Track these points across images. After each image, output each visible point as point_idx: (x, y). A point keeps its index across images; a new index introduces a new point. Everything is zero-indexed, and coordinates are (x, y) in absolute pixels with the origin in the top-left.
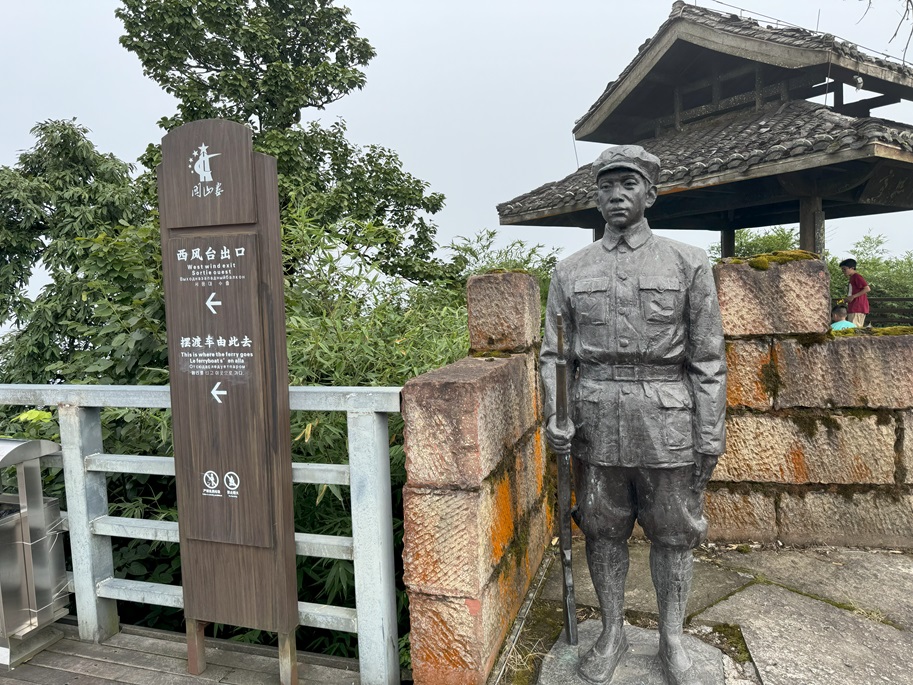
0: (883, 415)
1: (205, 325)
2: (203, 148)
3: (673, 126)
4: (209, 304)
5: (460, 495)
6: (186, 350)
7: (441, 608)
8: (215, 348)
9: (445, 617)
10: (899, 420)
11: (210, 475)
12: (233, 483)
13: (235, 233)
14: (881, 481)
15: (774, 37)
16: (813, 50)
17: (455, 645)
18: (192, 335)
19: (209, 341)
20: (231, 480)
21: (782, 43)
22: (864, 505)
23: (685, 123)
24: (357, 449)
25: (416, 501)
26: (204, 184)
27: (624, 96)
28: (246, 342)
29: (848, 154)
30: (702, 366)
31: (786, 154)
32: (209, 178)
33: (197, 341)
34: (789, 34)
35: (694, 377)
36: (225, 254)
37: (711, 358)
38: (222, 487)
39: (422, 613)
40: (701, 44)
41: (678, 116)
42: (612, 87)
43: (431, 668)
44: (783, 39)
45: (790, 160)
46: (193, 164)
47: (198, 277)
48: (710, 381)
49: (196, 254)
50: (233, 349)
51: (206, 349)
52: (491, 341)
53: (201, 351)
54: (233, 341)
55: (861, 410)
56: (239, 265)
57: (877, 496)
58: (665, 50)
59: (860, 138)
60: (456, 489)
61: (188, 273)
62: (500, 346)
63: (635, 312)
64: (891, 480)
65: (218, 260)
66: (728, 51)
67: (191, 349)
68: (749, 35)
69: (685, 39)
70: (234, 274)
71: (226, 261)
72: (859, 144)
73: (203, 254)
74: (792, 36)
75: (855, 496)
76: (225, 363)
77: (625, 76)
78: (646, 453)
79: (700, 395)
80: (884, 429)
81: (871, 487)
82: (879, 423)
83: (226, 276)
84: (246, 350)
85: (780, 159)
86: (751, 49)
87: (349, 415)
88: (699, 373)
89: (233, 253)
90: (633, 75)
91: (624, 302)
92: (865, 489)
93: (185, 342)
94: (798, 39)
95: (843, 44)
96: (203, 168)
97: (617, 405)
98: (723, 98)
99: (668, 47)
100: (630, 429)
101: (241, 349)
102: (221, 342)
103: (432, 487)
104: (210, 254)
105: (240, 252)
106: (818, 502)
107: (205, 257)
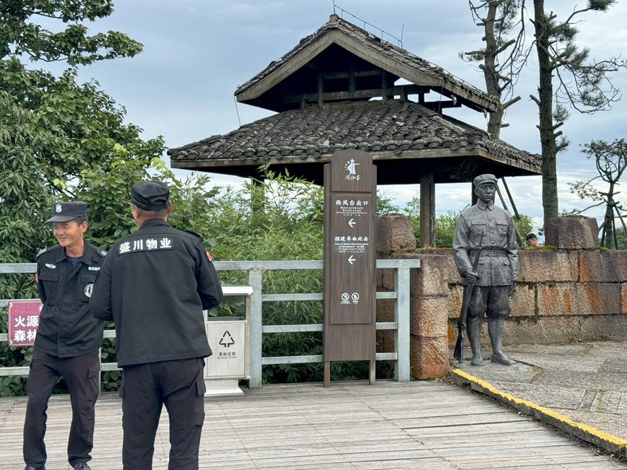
0: (531, 285)
1: (347, 232)
2: (352, 161)
3: (316, 102)
4: (350, 223)
5: (442, 298)
6: (337, 242)
7: (434, 342)
8: (351, 241)
9: (436, 345)
10: (536, 287)
11: (345, 295)
12: (356, 298)
13: (364, 195)
14: (530, 315)
15: (406, 61)
16: (432, 76)
17: (439, 356)
18: (340, 236)
19: (349, 238)
20: (355, 296)
21: (412, 66)
22: (525, 325)
23: (325, 102)
24: (402, 283)
25: (425, 301)
26: (352, 175)
27: (286, 76)
28: (366, 239)
29: (463, 152)
30: (512, 251)
31: (427, 146)
32: (354, 173)
33: (343, 238)
34: (416, 61)
35: (509, 255)
36: (359, 203)
37: (515, 249)
38: (350, 300)
39: (426, 345)
40: (352, 51)
41: (320, 94)
42: (274, 66)
43: (429, 367)
44: (413, 64)
45: (428, 150)
46: (347, 166)
47: (345, 211)
48: (515, 256)
49: (345, 202)
50: (360, 242)
51: (347, 242)
52: (402, 247)
53: (344, 242)
54: (360, 239)
55: (522, 283)
56: (365, 208)
57: (529, 321)
58: (323, 49)
59: (470, 143)
60: (441, 296)
61: (341, 210)
62: (405, 249)
63: (496, 232)
64: (533, 314)
65: (355, 205)
66: (373, 62)
67: (340, 242)
68: (390, 55)
69: (339, 44)
70: (362, 211)
71: (359, 206)
72: (470, 147)
73: (348, 202)
74: (418, 63)
75: (521, 321)
76: (356, 247)
77: (288, 58)
78: (500, 280)
79: (512, 261)
80: (531, 291)
81: (527, 317)
82: (529, 288)
83: (359, 212)
84: (366, 242)
85: (423, 149)
86: (389, 65)
87: (399, 269)
88: (512, 253)
89: (362, 203)
90: (295, 61)
91: (491, 228)
92: (525, 318)
93: (337, 239)
94: (421, 66)
95: (448, 75)
96: (351, 168)
97: (491, 264)
98: (358, 88)
99: (326, 47)
100: (495, 272)
101: (363, 242)
102: (354, 239)
103: (432, 296)
104: (352, 203)
105: (366, 203)
106: (508, 325)
107: (349, 204)
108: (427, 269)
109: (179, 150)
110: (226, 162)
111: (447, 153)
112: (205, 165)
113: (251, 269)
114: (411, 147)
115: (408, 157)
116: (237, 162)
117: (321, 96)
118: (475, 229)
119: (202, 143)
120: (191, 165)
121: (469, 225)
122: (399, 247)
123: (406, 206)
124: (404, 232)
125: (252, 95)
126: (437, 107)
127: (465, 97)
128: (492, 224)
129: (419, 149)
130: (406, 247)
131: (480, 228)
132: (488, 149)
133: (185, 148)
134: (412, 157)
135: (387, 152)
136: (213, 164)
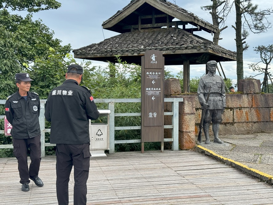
0: (231, 109)
1: (152, 86)
2: (154, 55)
3: (138, 29)
4: (153, 82)
5: (193, 115)
6: (147, 90)
7: (189, 134)
8: (153, 90)
9: (190, 135)
10: (233, 110)
11: (151, 114)
12: (155, 115)
13: (159, 70)
14: (231, 122)
15: (177, 10)
16: (189, 17)
17: (191, 140)
18: (148, 88)
19: (152, 89)
20: (155, 114)
21: (180, 13)
22: (228, 126)
23: (142, 29)
24: (175, 108)
25: (185, 116)
26: (153, 61)
27: (124, 17)
28: (160, 89)
29: (202, 51)
30: (223, 94)
31: (186, 48)
32: (155, 60)
33: (150, 89)
34: (182, 10)
36: (157, 73)
37: (224, 93)
38: (153, 116)
39: (186, 135)
40: (154, 6)
41: (140, 25)
42: (119, 13)
43: (187, 144)
44: (180, 12)
45: (187, 50)
46: (151, 57)
47: (150, 77)
48: (224, 97)
49: (151, 73)
50: (157, 90)
52: (175, 93)
53: (150, 91)
54: (157, 89)
55: (227, 108)
56: (159, 76)
57: (230, 125)
58: (141, 5)
59: (205, 47)
60: (192, 114)
61: (149, 77)
62: (177, 93)
63: (216, 86)
64: (232, 121)
65: (155, 74)
66: (163, 11)
67: (148, 90)
68: (170, 8)
69: (148, 3)
70: (158, 77)
72: (205, 49)
73: (152, 73)
74: (183, 11)
75: (227, 125)
76: (155, 93)
77: (125, 9)
78: (218, 107)
79: (223, 99)
80: (231, 111)
81: (229, 123)
82: (230, 110)
83: (156, 77)
84: (160, 90)
85: (185, 49)
86: (170, 12)
87: (174, 102)
88: (223, 95)
89: (158, 74)
90: (128, 10)
91: (214, 84)
92: (228, 123)
93: (147, 89)
94: (184, 12)
95: (196, 17)
96: (153, 58)
97: (214, 100)
98: (156, 23)
99: (142, 4)
100: (216, 104)
101: (158, 90)
102: (155, 89)
103: (188, 114)
104: (154, 73)
105: (160, 73)
106: (221, 126)
107: (152, 74)
108: (186, 102)
109: (78, 50)
110: (98, 56)
111: (195, 51)
112: (89, 57)
113: (110, 102)
114: (179, 49)
115: (178, 53)
116: (103, 55)
117: (140, 26)
118: (207, 85)
119: (88, 47)
120: (83, 57)
121: (205, 83)
122: (174, 93)
123: (177, 75)
124: (176, 86)
125: (110, 25)
126: (191, 31)
127: (203, 26)
128: (214, 83)
129: (183, 50)
130: (177, 92)
131: (210, 84)
132: (213, 49)
133: (80, 49)
134: (180, 53)
135: (169, 51)
136: (92, 57)
